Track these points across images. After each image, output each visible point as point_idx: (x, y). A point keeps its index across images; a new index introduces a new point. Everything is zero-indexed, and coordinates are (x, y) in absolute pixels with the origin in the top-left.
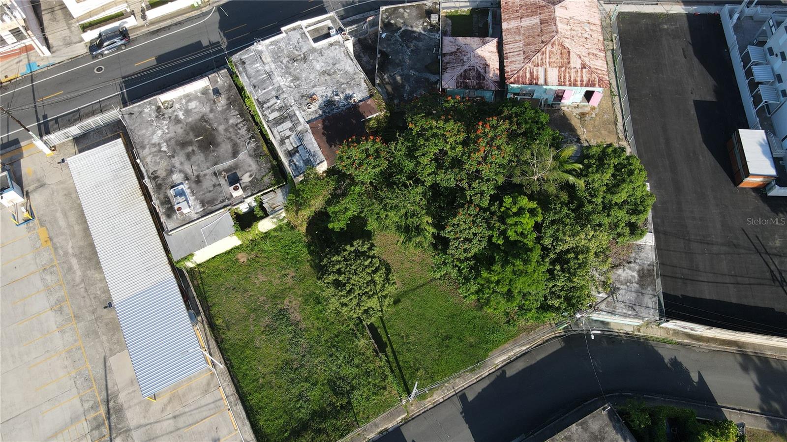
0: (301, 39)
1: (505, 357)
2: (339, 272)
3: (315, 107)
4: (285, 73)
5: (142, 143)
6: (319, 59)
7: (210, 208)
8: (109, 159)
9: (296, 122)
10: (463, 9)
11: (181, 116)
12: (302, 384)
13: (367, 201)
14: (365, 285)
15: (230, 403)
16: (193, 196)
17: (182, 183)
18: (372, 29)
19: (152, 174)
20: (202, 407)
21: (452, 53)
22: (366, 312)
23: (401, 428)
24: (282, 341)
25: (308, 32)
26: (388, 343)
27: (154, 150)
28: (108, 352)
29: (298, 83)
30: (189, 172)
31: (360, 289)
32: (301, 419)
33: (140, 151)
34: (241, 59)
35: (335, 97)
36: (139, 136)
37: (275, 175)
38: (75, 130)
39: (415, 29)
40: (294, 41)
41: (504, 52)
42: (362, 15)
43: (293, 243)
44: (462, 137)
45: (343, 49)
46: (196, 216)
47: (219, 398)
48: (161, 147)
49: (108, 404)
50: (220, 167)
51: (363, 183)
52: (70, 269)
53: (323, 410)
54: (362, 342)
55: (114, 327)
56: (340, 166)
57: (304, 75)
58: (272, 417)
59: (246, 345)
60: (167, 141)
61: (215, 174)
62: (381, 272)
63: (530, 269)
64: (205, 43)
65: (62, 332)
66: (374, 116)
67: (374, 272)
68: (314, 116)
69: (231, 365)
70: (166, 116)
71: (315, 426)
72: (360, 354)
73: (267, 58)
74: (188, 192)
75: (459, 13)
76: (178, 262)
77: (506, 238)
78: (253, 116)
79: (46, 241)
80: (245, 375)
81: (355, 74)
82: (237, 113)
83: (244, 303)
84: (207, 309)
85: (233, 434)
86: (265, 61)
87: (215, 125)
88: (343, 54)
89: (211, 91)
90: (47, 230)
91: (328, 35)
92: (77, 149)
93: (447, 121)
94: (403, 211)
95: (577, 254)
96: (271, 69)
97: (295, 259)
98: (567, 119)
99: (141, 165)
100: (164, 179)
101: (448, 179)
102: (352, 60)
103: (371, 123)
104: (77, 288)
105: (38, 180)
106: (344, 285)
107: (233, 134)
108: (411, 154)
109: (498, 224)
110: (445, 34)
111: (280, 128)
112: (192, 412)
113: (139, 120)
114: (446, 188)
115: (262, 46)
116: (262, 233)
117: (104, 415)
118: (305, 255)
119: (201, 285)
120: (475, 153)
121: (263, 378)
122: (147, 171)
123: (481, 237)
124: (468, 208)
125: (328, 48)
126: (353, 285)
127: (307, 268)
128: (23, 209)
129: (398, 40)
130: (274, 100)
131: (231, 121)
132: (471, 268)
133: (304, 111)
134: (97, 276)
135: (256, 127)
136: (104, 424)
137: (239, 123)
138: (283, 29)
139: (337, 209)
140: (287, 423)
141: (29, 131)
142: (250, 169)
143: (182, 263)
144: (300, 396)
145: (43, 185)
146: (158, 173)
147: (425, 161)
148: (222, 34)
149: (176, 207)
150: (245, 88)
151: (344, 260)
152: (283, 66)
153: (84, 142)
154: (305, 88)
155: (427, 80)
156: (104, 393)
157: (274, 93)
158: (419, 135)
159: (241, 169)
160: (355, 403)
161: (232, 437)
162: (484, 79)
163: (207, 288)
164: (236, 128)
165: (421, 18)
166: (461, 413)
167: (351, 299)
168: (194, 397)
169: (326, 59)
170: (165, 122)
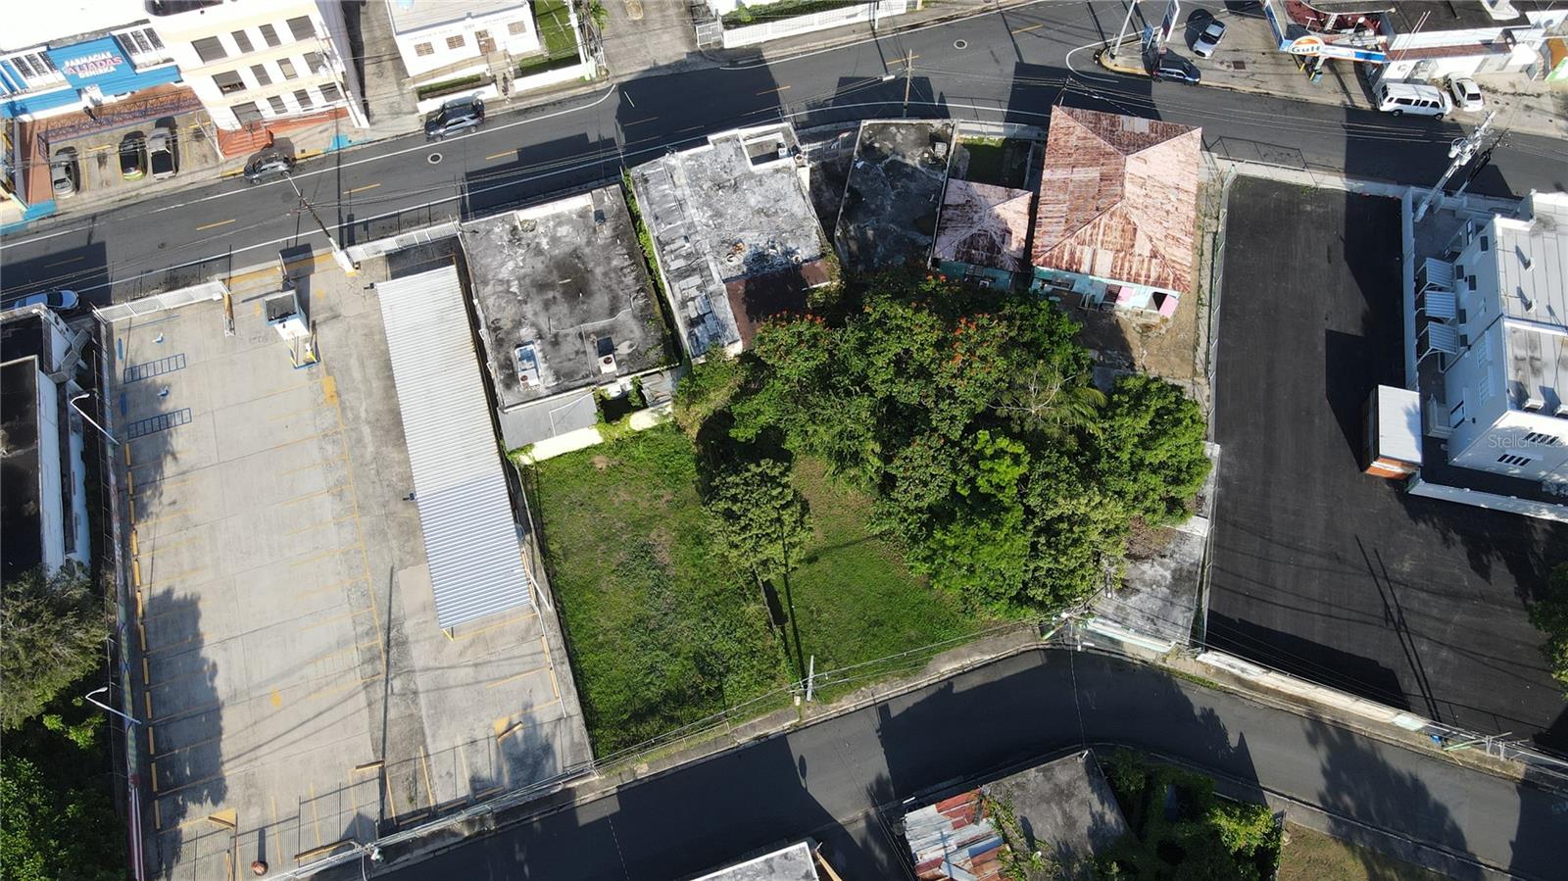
0: (734, 156)
1: (956, 665)
2: (734, 499)
3: (738, 260)
4: (704, 204)
5: (485, 276)
6: (756, 190)
7: (566, 383)
8: (435, 292)
9: (708, 278)
10: (992, 138)
11: (544, 244)
12: (658, 652)
13: (790, 406)
14: (768, 524)
15: (554, 660)
16: (545, 362)
17: (532, 343)
18: (846, 150)
19: (493, 322)
20: (517, 657)
21: (958, 205)
22: (764, 563)
23: (788, 736)
24: (639, 588)
25: (747, 146)
26: (789, 616)
27: (500, 288)
28: (397, 563)
29: (720, 221)
30: (545, 327)
31: (760, 528)
32: (649, 699)
33: (480, 288)
34: (643, 175)
35: (770, 250)
36: (482, 265)
37: (666, 350)
38: (390, 244)
39: (908, 161)
40: (724, 158)
41: (1038, 216)
42: (834, 125)
43: (677, 453)
44: (934, 337)
45: (793, 179)
46: (545, 392)
47: (540, 650)
48: (509, 287)
49: (389, 633)
50: (589, 326)
51: (788, 380)
52: (359, 440)
53: (681, 692)
54: (752, 609)
55: (411, 530)
56: (757, 351)
57: (730, 211)
58: (609, 690)
59: (586, 586)
60: (521, 278)
61: (581, 335)
62: (794, 509)
63: (1000, 536)
64: (593, 138)
65: (339, 525)
66: (823, 285)
67: (784, 507)
68: (735, 274)
69: (563, 609)
70: (523, 242)
71: (666, 712)
72: (747, 624)
73: (681, 178)
74: (539, 355)
75: (985, 142)
76: (512, 452)
77: (974, 489)
78: (646, 259)
79: (332, 396)
80: (580, 626)
81: (805, 219)
82: (625, 251)
84: (541, 527)
85: (552, 702)
86: (677, 183)
87: (591, 265)
89: (592, 215)
90: (335, 380)
91: (774, 156)
92: (389, 271)
93: (917, 310)
94: (838, 429)
95: (1072, 524)
96: (684, 195)
97: (676, 477)
98: (1121, 331)
99: (478, 307)
100: (508, 333)
101: (909, 393)
103: (817, 295)
104: (366, 469)
105: (331, 309)
106: (739, 518)
107: (614, 281)
108: (862, 347)
109: (966, 468)
110: (954, 174)
111: (683, 283)
112: (500, 663)
113: (484, 243)
114: (905, 404)
115: (678, 160)
116: (634, 431)
117: (381, 647)
118: (691, 472)
119: (536, 492)
120: (948, 362)
121: (605, 634)
122: (486, 317)
123: (942, 482)
124: (929, 438)
125: (772, 175)
126: (751, 520)
127: (690, 490)
128: (308, 346)
129: (879, 175)
130: (681, 242)
131: (615, 263)
132: (923, 524)
133: (722, 263)
134: (396, 456)
135: (649, 276)
136: (380, 657)
137: (626, 267)
138: (711, 138)
139: (746, 409)
140: (628, 701)
141: (329, 236)
142: (632, 336)
143: (516, 455)
144: (652, 669)
145: (336, 317)
146: (501, 323)
147: (880, 362)
148: (619, 127)
149: (520, 375)
150: (643, 218)
151: (743, 484)
152: (702, 193)
153: (402, 263)
154: (729, 231)
155: (913, 242)
156: (386, 617)
157: (683, 231)
158: (879, 323)
159: (619, 335)
160: (728, 691)
161: (550, 704)
162: (999, 252)
163: (544, 497)
164: (620, 274)
165: (921, 145)
166: (877, 731)
167: (745, 539)
168: (505, 644)
169: (767, 191)
170: (521, 251)
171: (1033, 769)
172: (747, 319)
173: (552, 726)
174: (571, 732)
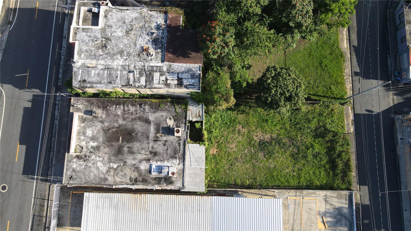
0: (88, 34)
1: (345, 41)
3: (152, 51)
4: (112, 57)
5: (101, 178)
6: (113, 30)
7: (180, 154)
8: (97, 207)
9: (158, 69)
11: (95, 144)
12: (308, 152)
15: (300, 196)
16: (164, 161)
17: (151, 165)
19: (131, 181)
20: (294, 212)
23: (355, 113)
24: (278, 151)
25: (83, 25)
27: (112, 173)
29: (125, 53)
30: (144, 157)
32: (327, 162)
33: (107, 183)
34: (80, 81)
35: (153, 35)
36: (94, 179)
37: (178, 103)
40: (86, 38)
46: (181, 166)
47: (294, 201)
48: (113, 168)
50: (152, 135)
53: (328, 148)
57: (122, 46)
58: (318, 176)
59: (270, 173)
60: (110, 161)
64: (29, 105)
68: (160, 56)
69: (277, 186)
70: (88, 154)
71: (335, 156)
73: (91, 63)
74: (159, 163)
80: (287, 181)
82: (114, 106)
83: (244, 162)
84: (236, 185)
85: (317, 201)
86: (93, 66)
87: (116, 125)
88: (118, 13)
89: (85, 116)
91: (96, 15)
92: (68, 228)
96: (103, 65)
97: (232, 121)
99: (117, 187)
100: (140, 175)
102: (127, 10)
107: (130, 116)
111: (156, 81)
112: (295, 219)
113: (80, 174)
115: (79, 61)
119: (218, 184)
121: (294, 172)
122: (127, 184)
125: (108, 20)
130: (131, 75)
131: (119, 113)
133: (152, 60)
137: (124, 108)
138: (71, 41)
140: (326, 170)
142: (165, 117)
144: (315, 156)
146: (133, 177)
148: (27, 90)
149: (170, 175)
152: (104, 56)
154: (134, 51)
157: (125, 72)
159: (162, 122)
161: (318, 203)
163: (223, 181)
164: (127, 112)
166: (364, 79)
168: (286, 215)
169: (116, 25)
170: (93, 157)
171: (406, 27)
172: (187, 59)
173: (327, 204)
174: (332, 197)
